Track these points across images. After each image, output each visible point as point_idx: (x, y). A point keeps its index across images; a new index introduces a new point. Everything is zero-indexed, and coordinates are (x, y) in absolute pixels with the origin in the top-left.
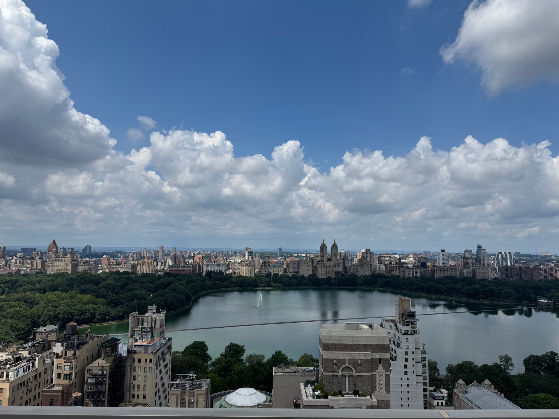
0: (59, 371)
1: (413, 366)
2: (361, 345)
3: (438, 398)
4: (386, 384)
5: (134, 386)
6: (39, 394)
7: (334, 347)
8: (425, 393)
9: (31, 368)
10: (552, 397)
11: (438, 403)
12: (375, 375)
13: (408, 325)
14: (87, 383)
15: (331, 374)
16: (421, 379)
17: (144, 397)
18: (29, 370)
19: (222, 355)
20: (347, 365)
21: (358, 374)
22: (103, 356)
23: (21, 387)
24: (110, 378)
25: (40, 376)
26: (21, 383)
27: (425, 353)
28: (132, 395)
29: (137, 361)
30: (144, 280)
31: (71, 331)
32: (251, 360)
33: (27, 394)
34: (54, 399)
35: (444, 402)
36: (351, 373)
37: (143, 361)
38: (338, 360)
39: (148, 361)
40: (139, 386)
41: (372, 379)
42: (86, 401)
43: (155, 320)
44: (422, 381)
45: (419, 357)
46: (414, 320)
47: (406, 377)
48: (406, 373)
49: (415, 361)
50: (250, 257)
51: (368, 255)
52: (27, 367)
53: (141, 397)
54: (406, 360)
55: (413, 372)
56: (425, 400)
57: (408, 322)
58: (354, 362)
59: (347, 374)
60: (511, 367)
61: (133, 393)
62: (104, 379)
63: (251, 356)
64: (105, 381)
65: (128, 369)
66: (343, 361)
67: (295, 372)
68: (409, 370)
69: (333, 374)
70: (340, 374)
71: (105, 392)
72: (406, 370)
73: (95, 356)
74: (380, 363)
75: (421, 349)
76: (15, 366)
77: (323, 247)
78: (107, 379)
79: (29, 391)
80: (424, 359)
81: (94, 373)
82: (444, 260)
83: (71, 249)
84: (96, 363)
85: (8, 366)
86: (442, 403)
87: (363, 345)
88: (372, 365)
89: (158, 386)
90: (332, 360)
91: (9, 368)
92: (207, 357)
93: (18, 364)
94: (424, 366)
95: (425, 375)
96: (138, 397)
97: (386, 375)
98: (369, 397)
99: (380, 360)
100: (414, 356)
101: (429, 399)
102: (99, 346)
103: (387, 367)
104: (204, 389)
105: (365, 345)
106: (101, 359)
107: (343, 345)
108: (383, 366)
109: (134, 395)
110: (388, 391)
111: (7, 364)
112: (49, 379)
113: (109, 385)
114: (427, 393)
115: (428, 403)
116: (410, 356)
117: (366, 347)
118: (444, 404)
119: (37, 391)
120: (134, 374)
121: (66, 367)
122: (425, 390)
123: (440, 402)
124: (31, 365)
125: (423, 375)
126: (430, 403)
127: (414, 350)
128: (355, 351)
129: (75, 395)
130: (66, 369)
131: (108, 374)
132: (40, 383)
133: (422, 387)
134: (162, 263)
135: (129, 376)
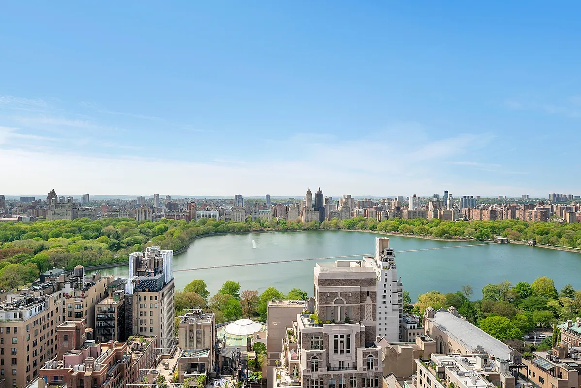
0: (70, 310)
1: (391, 296)
2: (351, 280)
3: (410, 323)
4: (373, 312)
5: (141, 321)
6: (52, 330)
7: (328, 282)
8: (400, 319)
9: (43, 308)
10: (504, 318)
11: (411, 327)
12: (364, 305)
13: (387, 261)
14: (97, 319)
15: (325, 305)
16: (397, 307)
17: (151, 331)
18: (41, 309)
19: (220, 291)
20: (339, 297)
21: (349, 305)
22: (110, 295)
23: (35, 325)
24: (118, 314)
25: (52, 315)
26: (35, 322)
27: (401, 285)
28: (139, 329)
29: (143, 299)
30: (142, 226)
31: (79, 273)
32: (246, 295)
33: (41, 332)
34: (68, 335)
35: (416, 325)
36: (343, 305)
37: (148, 299)
38: (331, 293)
39: (154, 298)
40: (145, 320)
41: (361, 309)
42: (97, 335)
43: (158, 262)
44: (398, 309)
45: (396, 288)
46: (392, 257)
47: (384, 305)
48: (384, 302)
49: (392, 291)
50: (240, 204)
51: (350, 200)
52: (39, 307)
53: (149, 330)
54: (385, 291)
55: (391, 301)
56: (400, 324)
57: (387, 259)
58: (345, 295)
59: (339, 305)
60: (470, 295)
61: (141, 327)
62: (113, 316)
63: (246, 292)
64: (114, 317)
65: (135, 306)
66: (336, 294)
67: (287, 304)
68: (387, 300)
69: (327, 305)
70: (334, 305)
71: (114, 327)
72: (384, 300)
73: (103, 295)
74: (368, 295)
75: (398, 281)
76: (27, 307)
77: (309, 194)
78: (116, 315)
79: (42, 328)
80: (400, 291)
81: (103, 310)
82: (415, 204)
83: (70, 197)
84: (104, 302)
85: (20, 307)
86: (414, 326)
87: (353, 280)
88: (362, 296)
89: (164, 320)
90: (326, 294)
91: (22, 309)
92: (206, 294)
93: (30, 305)
94: (400, 296)
95: (400, 303)
96: (145, 330)
97: (373, 305)
98: (358, 324)
99: (368, 292)
100: (391, 288)
101: (403, 323)
102: (106, 286)
103: (374, 299)
104: (210, 322)
105: (355, 280)
106: (109, 298)
107: (336, 280)
108: (371, 297)
109: (141, 329)
110: (375, 318)
111: (19, 305)
112: (61, 317)
113: (118, 320)
114: (402, 319)
115: (402, 327)
116: (388, 288)
117: (355, 282)
118: (416, 327)
119: (51, 328)
120: (140, 310)
121: (76, 306)
122: (400, 316)
123: (412, 325)
124: (43, 305)
125: (399, 303)
126: (404, 327)
127: (392, 283)
128: (346, 285)
129: (87, 330)
130: (76, 308)
131: (116, 311)
132: (52, 321)
133: (397, 313)
134: (158, 210)
135: (136, 313)
